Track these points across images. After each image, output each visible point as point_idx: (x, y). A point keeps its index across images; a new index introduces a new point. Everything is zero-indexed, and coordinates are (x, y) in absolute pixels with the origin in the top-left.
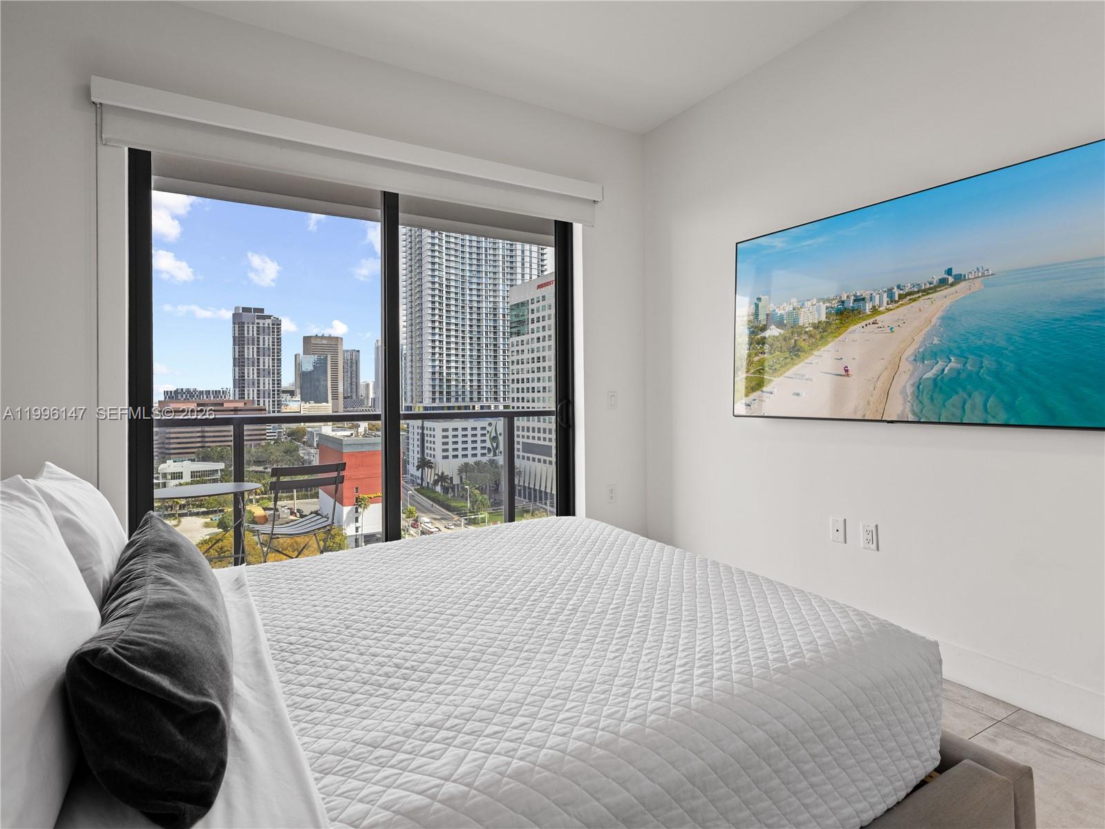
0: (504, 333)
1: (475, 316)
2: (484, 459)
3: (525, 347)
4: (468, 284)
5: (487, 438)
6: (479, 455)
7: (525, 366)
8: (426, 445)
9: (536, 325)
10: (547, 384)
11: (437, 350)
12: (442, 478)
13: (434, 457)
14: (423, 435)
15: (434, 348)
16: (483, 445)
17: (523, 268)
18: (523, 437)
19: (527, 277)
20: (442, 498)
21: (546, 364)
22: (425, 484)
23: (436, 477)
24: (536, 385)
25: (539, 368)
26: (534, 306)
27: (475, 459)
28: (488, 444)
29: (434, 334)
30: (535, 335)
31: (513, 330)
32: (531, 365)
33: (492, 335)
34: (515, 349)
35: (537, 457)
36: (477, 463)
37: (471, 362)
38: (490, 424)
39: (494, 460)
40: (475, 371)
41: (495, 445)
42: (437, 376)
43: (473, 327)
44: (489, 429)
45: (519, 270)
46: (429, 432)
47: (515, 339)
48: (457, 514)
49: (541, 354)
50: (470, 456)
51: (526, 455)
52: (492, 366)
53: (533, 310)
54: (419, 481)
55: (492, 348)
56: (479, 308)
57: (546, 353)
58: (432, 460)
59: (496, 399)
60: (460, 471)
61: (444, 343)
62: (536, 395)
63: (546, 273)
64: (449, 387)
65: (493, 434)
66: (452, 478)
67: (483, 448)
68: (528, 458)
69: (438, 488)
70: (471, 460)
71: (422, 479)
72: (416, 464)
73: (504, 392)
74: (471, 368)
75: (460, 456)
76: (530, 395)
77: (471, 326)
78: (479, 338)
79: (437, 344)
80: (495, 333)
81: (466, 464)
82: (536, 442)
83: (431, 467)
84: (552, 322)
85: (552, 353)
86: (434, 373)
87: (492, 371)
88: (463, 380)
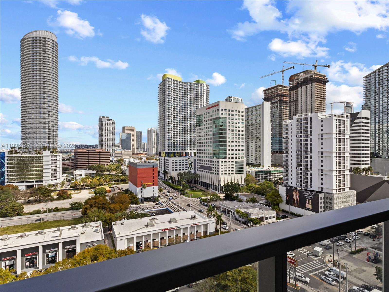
0: (194, 125)
2: (187, 171)
3: (202, 131)
4: (181, 108)
5: (188, 164)
6: (185, 170)
7: (202, 138)
8: (166, 166)
9: (206, 123)
10: (210, 144)
11: (170, 132)
12: (172, 178)
14: (165, 162)
16: (186, 166)
17: (201, 102)
18: (201, 163)
19: (202, 105)
20: (172, 185)
21: (210, 137)
22: (165, 180)
23: (169, 177)
24: (206, 144)
25: (207, 138)
26: (205, 116)
27: (183, 171)
28: (188, 166)
29: (169, 126)
30: (206, 126)
31: (198, 125)
32: (204, 137)
34: (198, 131)
35: (206, 171)
36: (184, 173)
37: (182, 136)
38: (189, 159)
39: (190, 172)
41: (190, 166)
44: (188, 160)
46: (167, 161)
47: (198, 128)
48: (178, 191)
49: (208, 133)
50: (181, 170)
51: (202, 170)
52: (190, 137)
55: (190, 131)
56: (185, 116)
57: (210, 133)
58: (168, 171)
59: (191, 149)
60: (178, 175)
61: (173, 129)
62: (206, 148)
63: (209, 104)
64: (174, 145)
65: (190, 162)
66: (175, 178)
68: (203, 171)
69: (170, 181)
70: (182, 172)
71: (164, 178)
72: (162, 173)
73: (194, 147)
74: (182, 138)
75: (178, 170)
76: (204, 148)
77: (182, 123)
78: (185, 128)
79: (170, 129)
80: (191, 125)
81: (180, 173)
82: (206, 165)
83: (168, 174)
84: (212, 121)
85: (212, 133)
86: (169, 140)
87: (190, 140)
88: (179, 143)
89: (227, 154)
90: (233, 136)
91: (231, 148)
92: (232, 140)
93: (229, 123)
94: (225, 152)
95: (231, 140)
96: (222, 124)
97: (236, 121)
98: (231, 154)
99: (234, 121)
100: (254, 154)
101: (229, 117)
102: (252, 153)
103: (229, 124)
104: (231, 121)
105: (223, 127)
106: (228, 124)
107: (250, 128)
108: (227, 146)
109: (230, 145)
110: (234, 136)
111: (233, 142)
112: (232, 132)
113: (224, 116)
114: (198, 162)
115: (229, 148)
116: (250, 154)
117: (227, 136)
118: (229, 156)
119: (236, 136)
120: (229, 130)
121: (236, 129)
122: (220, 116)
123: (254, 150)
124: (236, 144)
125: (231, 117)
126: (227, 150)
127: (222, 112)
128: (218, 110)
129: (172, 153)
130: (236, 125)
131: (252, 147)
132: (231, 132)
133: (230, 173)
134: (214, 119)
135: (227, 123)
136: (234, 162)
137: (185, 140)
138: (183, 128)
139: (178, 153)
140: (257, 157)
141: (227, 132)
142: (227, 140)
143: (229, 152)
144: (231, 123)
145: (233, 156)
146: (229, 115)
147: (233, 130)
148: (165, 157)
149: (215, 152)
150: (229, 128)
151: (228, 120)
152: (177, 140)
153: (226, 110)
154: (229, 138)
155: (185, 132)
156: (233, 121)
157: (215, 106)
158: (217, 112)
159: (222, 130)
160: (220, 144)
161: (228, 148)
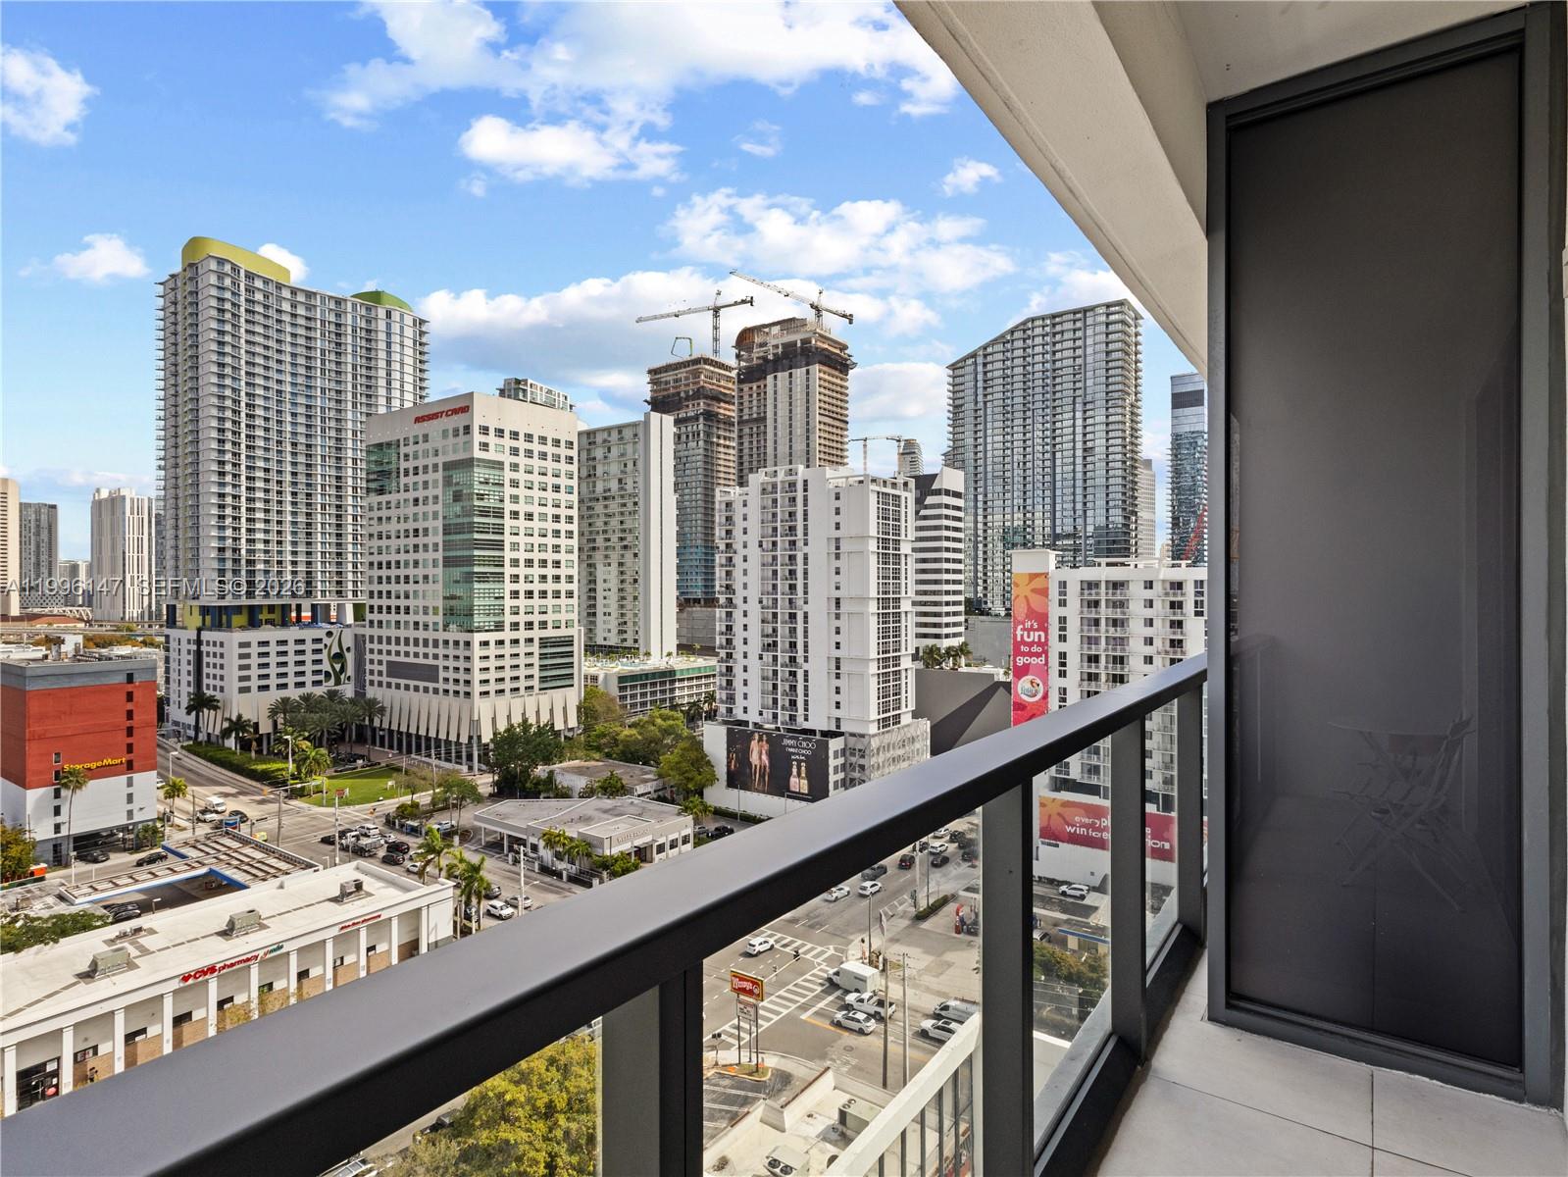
0: (355, 488)
1: (301, 459)
2: (319, 691)
3: (393, 513)
4: (288, 406)
5: (324, 656)
6: (309, 684)
7: (394, 543)
8: (205, 670)
9: (411, 479)
10: (430, 571)
11: (228, 511)
12: (238, 725)
13: (222, 689)
14: (199, 654)
15: (222, 507)
16: (317, 667)
17: (389, 389)
18: (389, 653)
19: (396, 403)
20: (239, 757)
21: (430, 540)
22: (202, 737)
23: (226, 725)
24: (411, 571)
25: (416, 547)
26: (410, 449)
27: (301, 691)
28: (326, 666)
29: (222, 485)
30: (411, 495)
31: (373, 485)
32: (402, 541)
33: (333, 492)
34: (376, 514)
35: (412, 683)
36: (306, 698)
37: (294, 533)
38: (330, 634)
39: (336, 692)
40: (302, 548)
41: (338, 667)
42: (229, 554)
43: (299, 477)
44: (327, 641)
45: (382, 392)
46: (211, 649)
47: (375, 499)
48: (270, 784)
49: (420, 525)
50: (291, 686)
51: (394, 681)
52: (334, 540)
53: (406, 456)
54: (191, 733)
55: (333, 511)
56: (309, 446)
57: (430, 524)
58: (218, 695)
59: (339, 593)
60: (273, 712)
61: (243, 499)
62: (411, 587)
63: (426, 400)
64: (251, 573)
65: (335, 650)
66: (256, 725)
67: (316, 672)
68: (398, 686)
69: (231, 743)
70: (294, 694)
71: (197, 728)
72: (185, 703)
73: (355, 582)
74: (294, 543)
75: (273, 687)
76: (402, 587)
77: (294, 474)
78: (309, 495)
79: (229, 500)
80: (338, 488)
81: (285, 701)
82: (411, 660)
83: (216, 708)
84: (440, 475)
85: (439, 523)
86: (221, 550)
87: (334, 550)
88: (280, 563)
89: (507, 611)
90: (530, 540)
91: (522, 587)
92: (529, 556)
93: (515, 484)
94: (498, 602)
95: (522, 556)
96: (482, 487)
97: (543, 479)
98: (522, 611)
99: (536, 478)
100: (614, 608)
101: (514, 459)
102: (605, 606)
103: (515, 491)
104: (521, 476)
105: (491, 503)
106: (508, 491)
107: (599, 508)
108: (507, 579)
109: (517, 576)
110: (537, 540)
111: (529, 563)
112: (529, 524)
113: (491, 455)
114: (376, 646)
115: (515, 587)
116: (600, 610)
117: (508, 539)
118: (515, 619)
119: (543, 540)
120: (515, 515)
121: (543, 510)
122: (478, 454)
123: (614, 596)
124: (543, 571)
125: (521, 460)
126: (507, 595)
127: (484, 439)
128: (467, 429)
129: (238, 609)
130: (543, 494)
131: (605, 581)
132: (522, 523)
133: (517, 689)
134: (448, 466)
135: (507, 483)
136: (536, 642)
137: (309, 553)
138: (301, 498)
139: (271, 608)
140: (626, 619)
141: (508, 522)
142: (508, 555)
143: (515, 602)
144: (522, 484)
145: (530, 618)
146: (515, 451)
147: (529, 516)
148: (199, 630)
149: (453, 603)
150: (515, 507)
151: (508, 475)
152: (266, 552)
153: (500, 432)
154: (515, 547)
155: (308, 515)
156: (529, 477)
157: (455, 411)
158: (462, 438)
159: (484, 513)
160: (476, 569)
161: (509, 587)
